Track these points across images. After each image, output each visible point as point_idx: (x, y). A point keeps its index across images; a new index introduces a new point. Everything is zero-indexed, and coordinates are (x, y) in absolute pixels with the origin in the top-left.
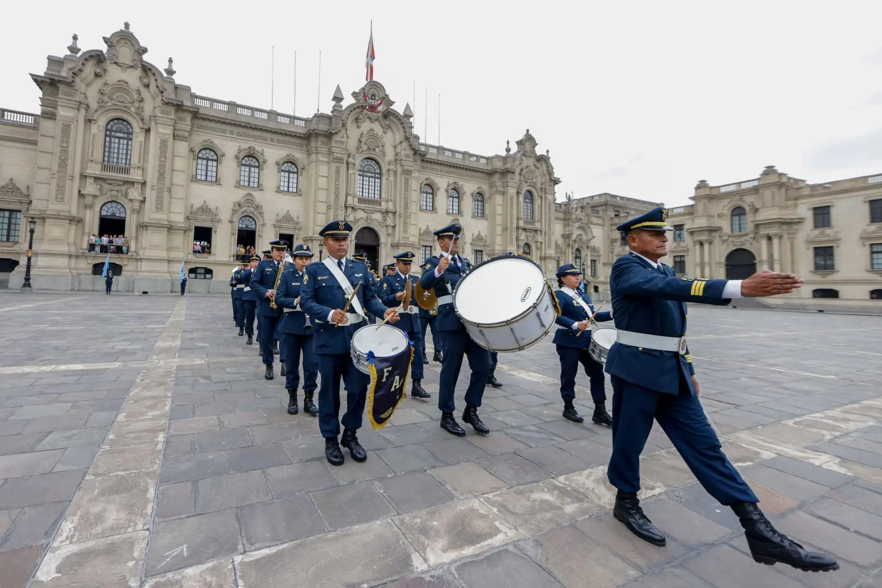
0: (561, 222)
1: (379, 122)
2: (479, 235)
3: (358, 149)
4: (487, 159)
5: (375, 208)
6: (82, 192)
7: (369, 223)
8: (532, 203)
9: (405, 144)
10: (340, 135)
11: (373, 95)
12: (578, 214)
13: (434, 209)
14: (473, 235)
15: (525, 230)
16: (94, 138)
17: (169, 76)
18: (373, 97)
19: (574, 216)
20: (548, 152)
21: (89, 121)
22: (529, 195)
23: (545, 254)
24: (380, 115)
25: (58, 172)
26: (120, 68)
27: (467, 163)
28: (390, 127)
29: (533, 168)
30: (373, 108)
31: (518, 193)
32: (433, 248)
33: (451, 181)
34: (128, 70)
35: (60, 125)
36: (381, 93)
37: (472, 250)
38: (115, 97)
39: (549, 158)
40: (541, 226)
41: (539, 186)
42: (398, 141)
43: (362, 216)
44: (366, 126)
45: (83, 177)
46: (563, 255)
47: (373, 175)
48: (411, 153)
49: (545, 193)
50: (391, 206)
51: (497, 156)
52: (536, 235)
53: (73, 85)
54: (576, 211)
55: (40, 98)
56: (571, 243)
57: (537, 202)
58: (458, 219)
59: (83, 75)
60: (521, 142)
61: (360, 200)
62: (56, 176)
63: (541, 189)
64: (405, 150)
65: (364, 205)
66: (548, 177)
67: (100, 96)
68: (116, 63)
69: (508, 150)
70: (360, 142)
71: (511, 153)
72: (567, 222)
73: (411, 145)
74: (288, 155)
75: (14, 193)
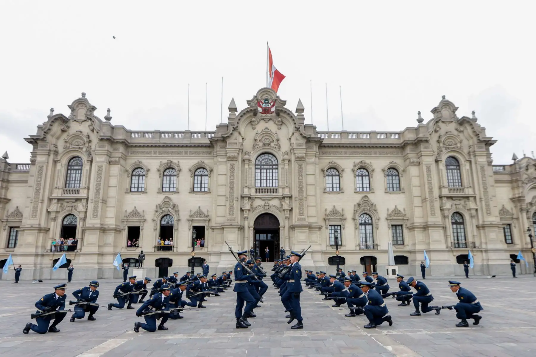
0: (509, 185)
1: (273, 121)
2: (396, 208)
3: (254, 147)
4: (399, 134)
5: (272, 195)
6: (48, 210)
7: (267, 210)
8: (459, 169)
9: (297, 135)
10: (233, 137)
11: (266, 100)
12: (531, 173)
13: (341, 190)
14: (388, 210)
15: (449, 198)
16: (58, 172)
17: (108, 121)
18: (266, 102)
19: (525, 176)
20: (473, 113)
21: (55, 162)
22: (453, 161)
23: (484, 221)
24: (274, 114)
25: (34, 199)
26: (78, 123)
27: (374, 141)
28: (283, 122)
29: (456, 133)
30: (266, 111)
31: (437, 161)
32: (342, 226)
33: (358, 161)
34: (83, 123)
35: (38, 167)
36: (273, 97)
37: (389, 225)
38: (73, 143)
39: (475, 120)
40: (474, 191)
41: (466, 151)
42: (291, 133)
43: (260, 204)
44: (261, 126)
45: (50, 200)
46: (515, 221)
47: (271, 167)
48: (303, 141)
49: (475, 156)
50: (286, 192)
51: (408, 129)
52: (467, 203)
53: (45, 140)
54: (527, 170)
55: (31, 152)
56: (524, 206)
57: (465, 167)
58: (366, 196)
59: (52, 132)
60: (436, 110)
61: (257, 190)
62: (33, 201)
63: (469, 153)
64: (297, 140)
65: (260, 194)
66: (475, 139)
67: (65, 144)
68: (75, 120)
69: (420, 121)
70: (255, 140)
71: (425, 123)
72: (515, 184)
73: (301, 134)
74: (198, 163)
75: (18, 216)
